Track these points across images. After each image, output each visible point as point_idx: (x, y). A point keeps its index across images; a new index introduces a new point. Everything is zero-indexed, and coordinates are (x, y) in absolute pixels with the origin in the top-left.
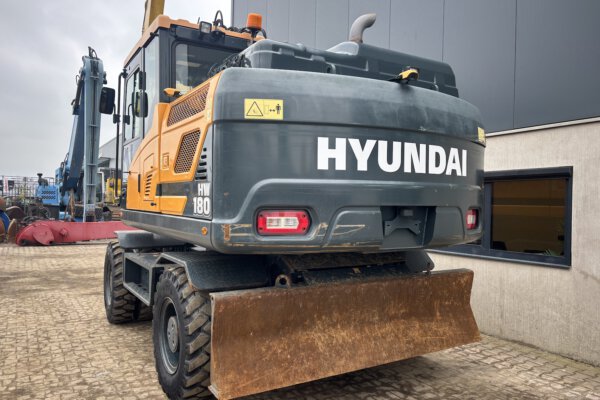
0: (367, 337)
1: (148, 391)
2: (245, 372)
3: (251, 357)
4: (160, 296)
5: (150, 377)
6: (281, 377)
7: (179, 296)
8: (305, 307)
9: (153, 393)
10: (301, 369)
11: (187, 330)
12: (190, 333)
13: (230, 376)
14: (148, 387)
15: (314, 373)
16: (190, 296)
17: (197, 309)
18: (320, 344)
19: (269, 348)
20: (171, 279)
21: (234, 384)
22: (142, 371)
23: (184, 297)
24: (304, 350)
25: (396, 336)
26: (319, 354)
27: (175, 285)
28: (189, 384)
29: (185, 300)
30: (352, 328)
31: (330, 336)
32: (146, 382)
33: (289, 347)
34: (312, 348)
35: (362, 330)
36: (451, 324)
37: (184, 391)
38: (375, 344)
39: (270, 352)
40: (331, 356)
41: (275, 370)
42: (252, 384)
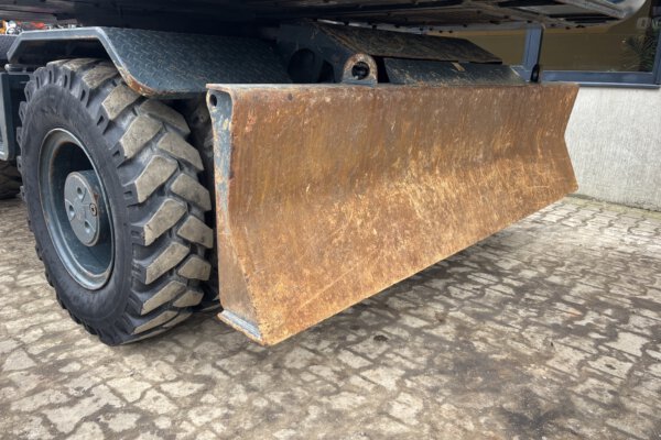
0: (473, 189)
1: (41, 325)
2: (307, 272)
3: (312, 240)
4: (33, 129)
5: (35, 295)
6: (368, 275)
7: (94, 117)
8: (398, 129)
9: (52, 327)
10: (396, 254)
11: (131, 192)
12: (141, 198)
13: (281, 287)
14: (38, 317)
15: (415, 260)
16: (123, 115)
17: (147, 145)
18: (417, 204)
19: (341, 217)
20: (60, 83)
21: (290, 302)
22: (14, 287)
23: (111, 116)
24: (396, 219)
25: (504, 186)
26: (418, 222)
27: (76, 92)
28: (147, 307)
29: (111, 125)
30: (453, 174)
31: (428, 189)
32: (31, 307)
33: (373, 213)
34: (406, 213)
35: (465, 178)
36: (551, 167)
37: (135, 322)
38: (484, 200)
39: (344, 227)
40: (433, 224)
41: (357, 261)
42: (323, 296)
